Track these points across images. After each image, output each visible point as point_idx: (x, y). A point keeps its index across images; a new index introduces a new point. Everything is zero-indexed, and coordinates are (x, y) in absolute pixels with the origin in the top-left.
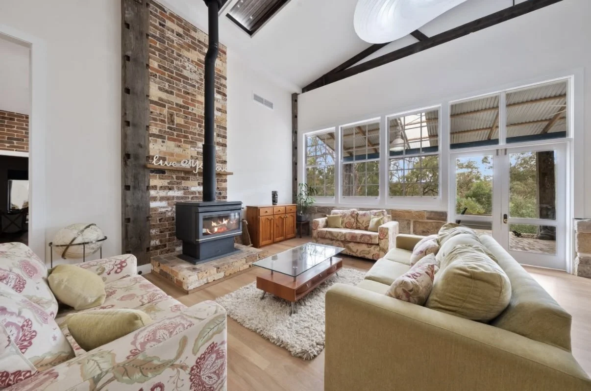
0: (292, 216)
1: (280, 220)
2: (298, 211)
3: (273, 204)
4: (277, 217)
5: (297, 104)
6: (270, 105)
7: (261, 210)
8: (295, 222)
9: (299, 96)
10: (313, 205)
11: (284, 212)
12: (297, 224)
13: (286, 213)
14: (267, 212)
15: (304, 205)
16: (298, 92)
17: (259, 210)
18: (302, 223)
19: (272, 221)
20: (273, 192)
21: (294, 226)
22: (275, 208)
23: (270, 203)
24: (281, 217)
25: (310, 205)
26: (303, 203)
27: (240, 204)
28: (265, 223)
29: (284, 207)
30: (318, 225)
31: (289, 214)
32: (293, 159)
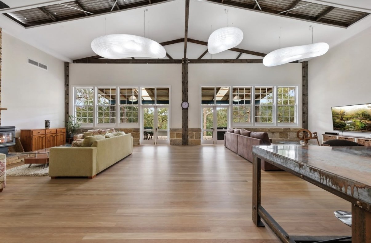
0: (62, 134)
1: (52, 137)
2: (67, 132)
3: (46, 128)
4: (48, 136)
5: (69, 68)
6: (45, 67)
7: (33, 131)
8: (65, 138)
9: (70, 64)
10: (79, 128)
11: (56, 133)
12: (66, 139)
13: (57, 133)
14: (39, 133)
15: (73, 128)
16: (69, 61)
17: (32, 131)
18: (70, 138)
19: (44, 138)
20: (45, 121)
21: (64, 141)
22: (46, 130)
23: (44, 127)
24: (52, 136)
25: (77, 128)
26: (72, 127)
27: (14, 127)
28: (38, 140)
29: (56, 130)
30: (77, 137)
31: (60, 134)
32: (65, 101)
